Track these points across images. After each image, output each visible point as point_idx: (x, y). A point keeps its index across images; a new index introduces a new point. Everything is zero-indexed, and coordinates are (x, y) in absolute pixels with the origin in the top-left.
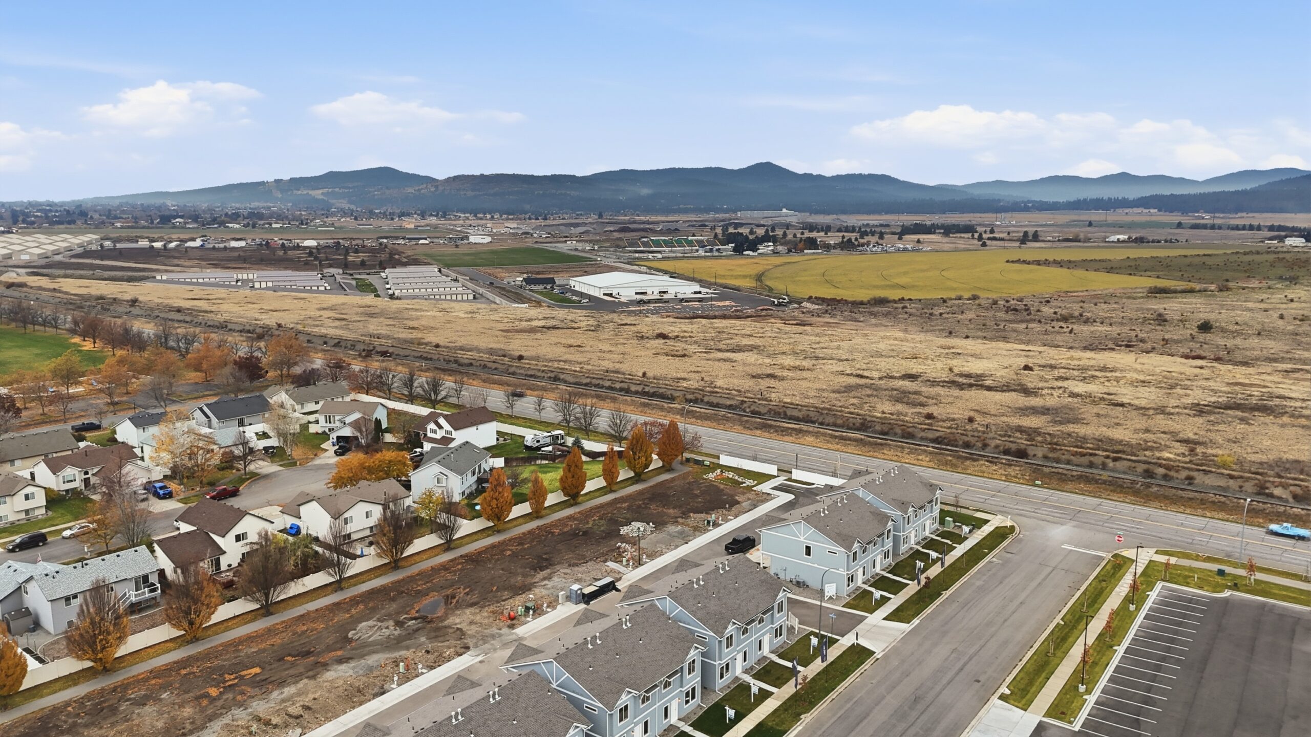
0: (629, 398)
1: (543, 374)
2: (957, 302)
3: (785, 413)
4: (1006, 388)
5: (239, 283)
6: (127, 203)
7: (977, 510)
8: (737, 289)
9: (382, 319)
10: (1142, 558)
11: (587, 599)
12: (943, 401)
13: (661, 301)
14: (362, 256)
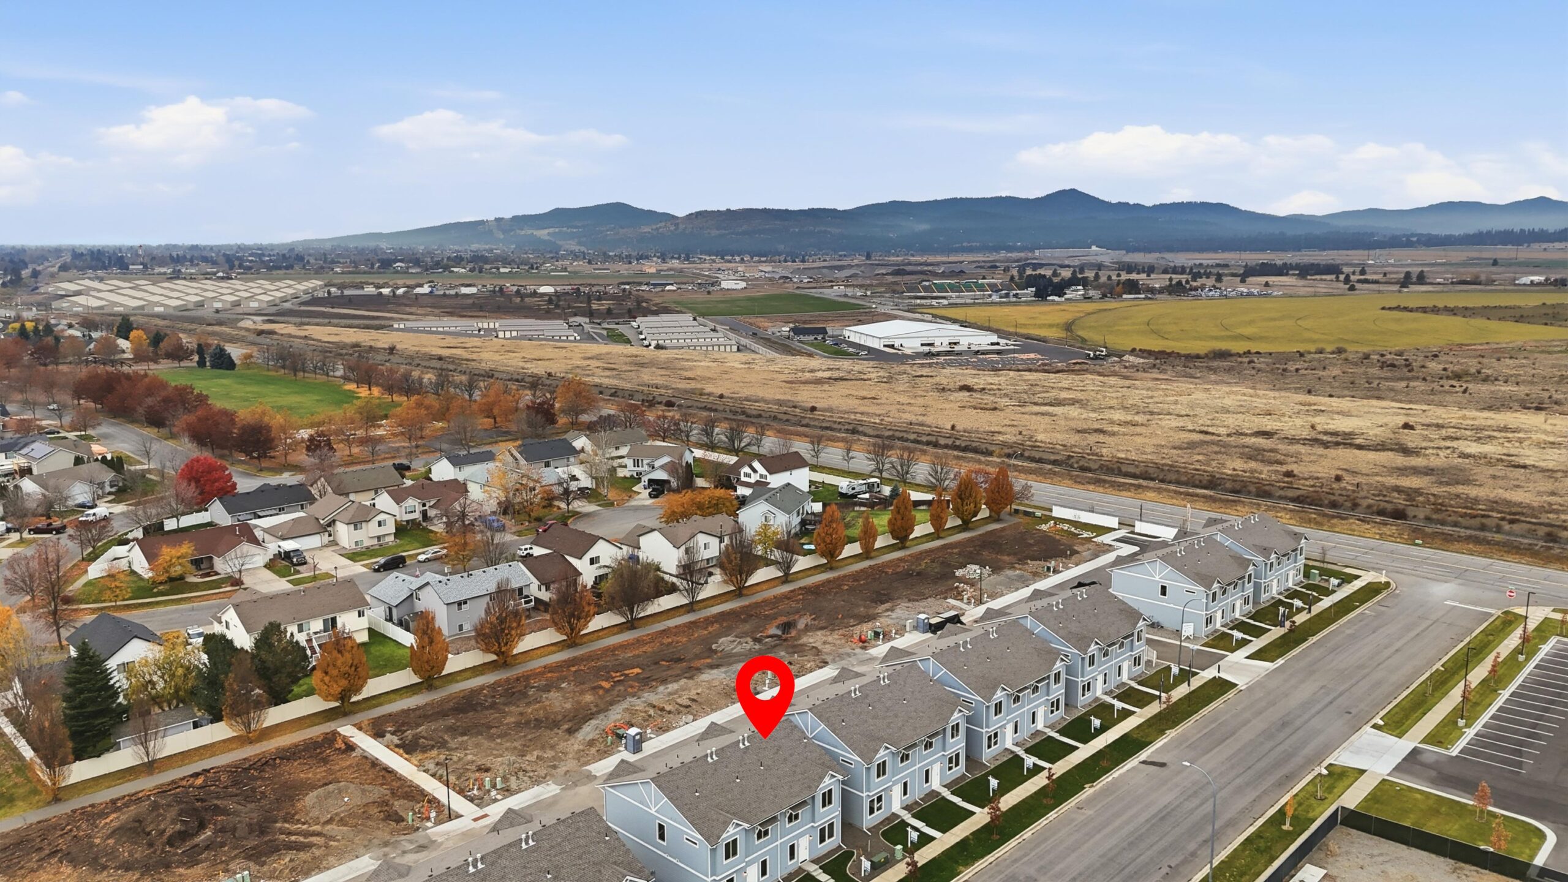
1: (839, 427)
2: (1317, 356)
3: (1119, 469)
4: (1381, 447)
5: (483, 332)
7: (1346, 566)
8: (1043, 340)
9: (655, 369)
10: (1536, 615)
11: (934, 628)
12: (1304, 458)
13: (953, 355)
14: (606, 304)
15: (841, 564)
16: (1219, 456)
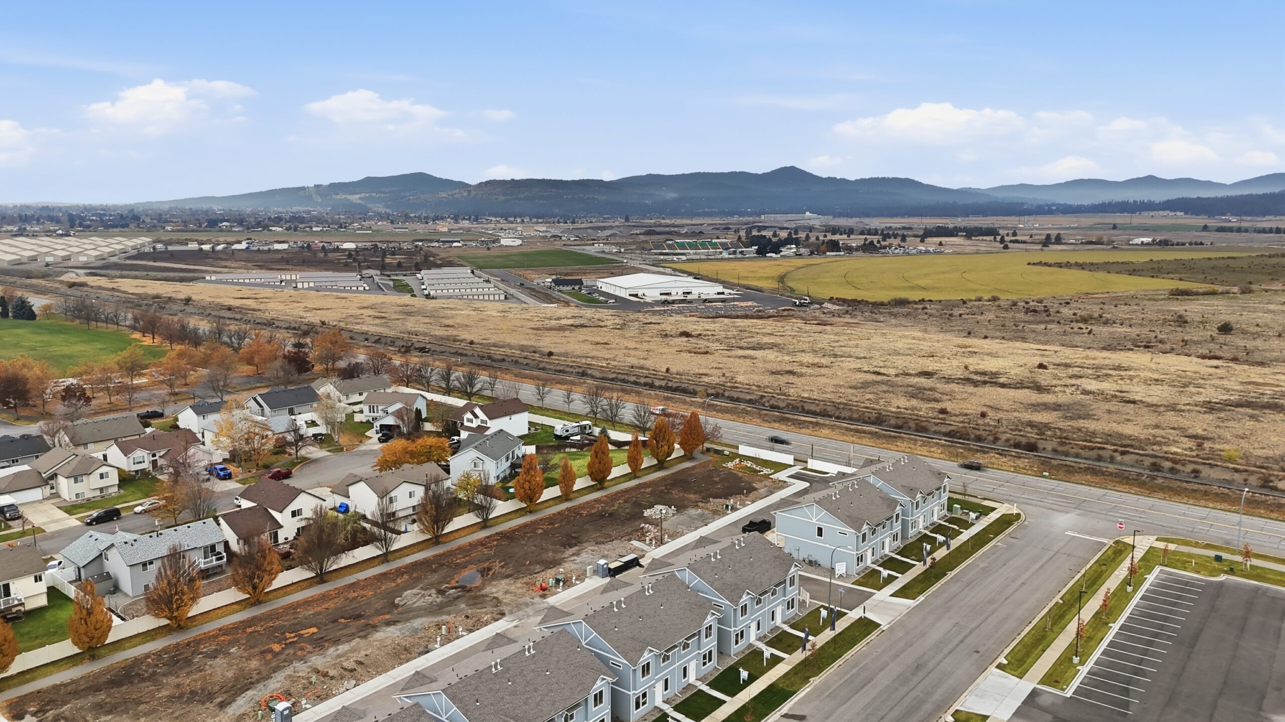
0: (653, 392)
1: (571, 370)
2: (977, 303)
3: (803, 407)
4: (1019, 385)
5: (283, 284)
6: (176, 208)
7: (985, 499)
8: (761, 290)
9: (420, 318)
10: (1143, 544)
11: (613, 573)
12: (957, 397)
13: (686, 303)
14: (398, 258)
15: (540, 507)
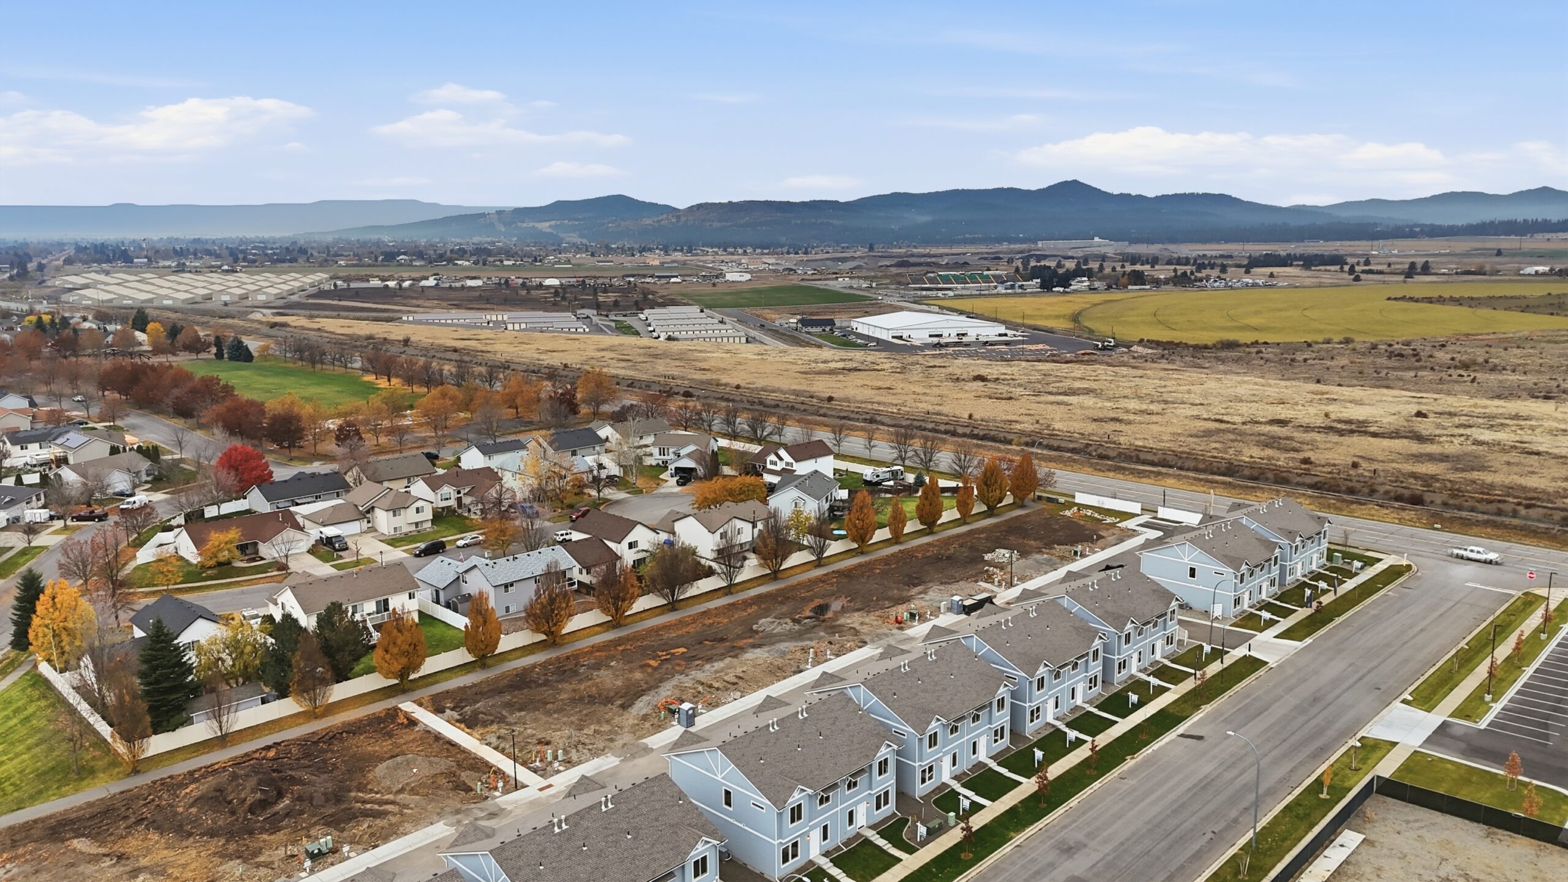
1: (855, 416)
2: (1325, 346)
3: (1139, 457)
4: (1395, 434)
7: (1367, 550)
8: (1051, 331)
10: (1558, 596)
11: (968, 610)
12: (1321, 446)
13: (961, 344)
14: (612, 297)
15: (872, 548)
16: (1236, 444)
